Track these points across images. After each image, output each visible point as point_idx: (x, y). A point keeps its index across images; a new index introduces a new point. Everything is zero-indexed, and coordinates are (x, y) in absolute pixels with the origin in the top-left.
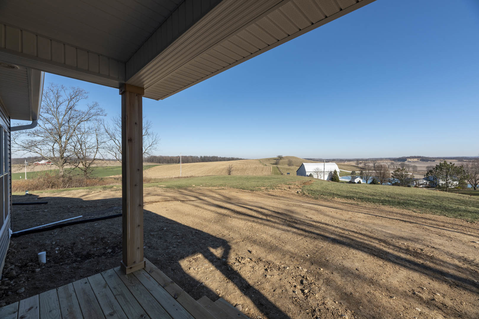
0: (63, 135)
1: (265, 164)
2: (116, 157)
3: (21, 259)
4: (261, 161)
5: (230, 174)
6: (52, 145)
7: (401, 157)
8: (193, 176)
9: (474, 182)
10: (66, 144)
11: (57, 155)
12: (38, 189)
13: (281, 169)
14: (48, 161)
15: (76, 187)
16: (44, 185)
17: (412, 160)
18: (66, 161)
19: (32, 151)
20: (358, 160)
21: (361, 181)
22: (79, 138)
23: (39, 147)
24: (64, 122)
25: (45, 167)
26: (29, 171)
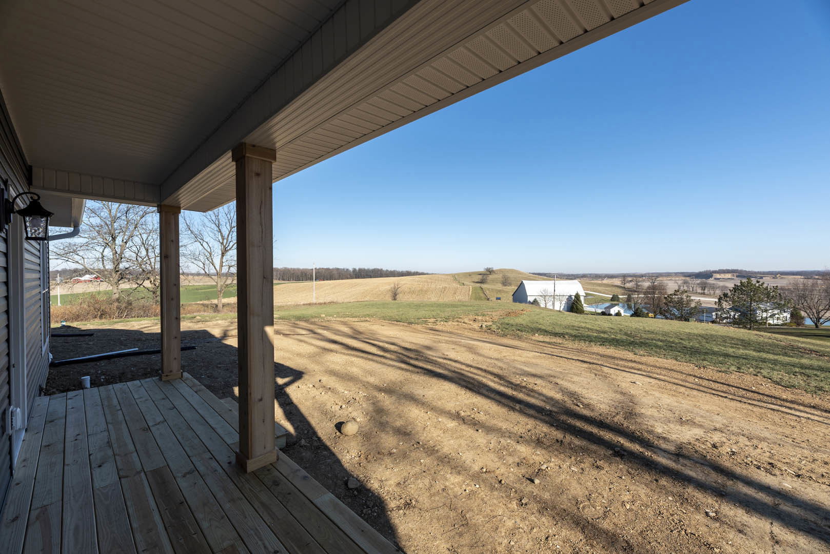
0: (117, 236)
1: (463, 282)
2: (204, 270)
3: (63, 385)
4: (456, 278)
5: (395, 299)
6: (101, 251)
7: (703, 270)
8: (333, 302)
9: (816, 315)
10: (123, 248)
11: (109, 266)
12: (79, 319)
13: (487, 291)
14: (95, 275)
15: (138, 317)
16: (88, 314)
17: (722, 276)
18: (122, 275)
19: (69, 260)
20: (624, 276)
21: (622, 312)
22: (145, 240)
23: (81, 253)
24: (119, 215)
25: (90, 285)
26: (65, 292)
